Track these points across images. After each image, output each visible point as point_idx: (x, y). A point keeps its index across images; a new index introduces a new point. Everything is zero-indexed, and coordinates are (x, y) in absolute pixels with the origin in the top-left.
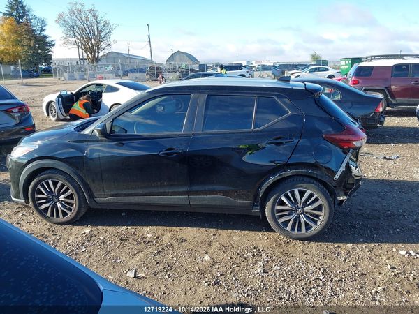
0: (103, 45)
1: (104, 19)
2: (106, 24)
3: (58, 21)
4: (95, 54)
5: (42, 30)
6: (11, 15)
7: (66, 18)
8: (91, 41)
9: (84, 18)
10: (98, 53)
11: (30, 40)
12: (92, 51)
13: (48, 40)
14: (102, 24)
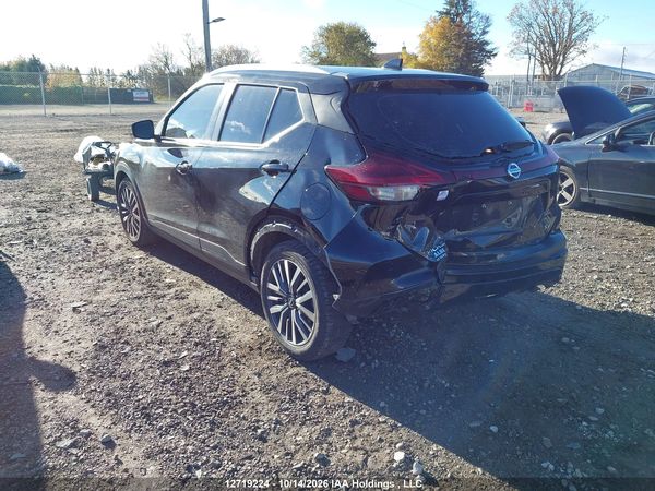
0: (573, 53)
1: (583, 9)
2: (586, 17)
3: (510, 18)
4: (555, 68)
5: (484, 32)
6: (448, 13)
7: (524, 13)
8: (554, 45)
9: (550, 11)
10: (562, 65)
11: (460, 47)
12: (553, 62)
13: (488, 48)
14: (578, 18)
